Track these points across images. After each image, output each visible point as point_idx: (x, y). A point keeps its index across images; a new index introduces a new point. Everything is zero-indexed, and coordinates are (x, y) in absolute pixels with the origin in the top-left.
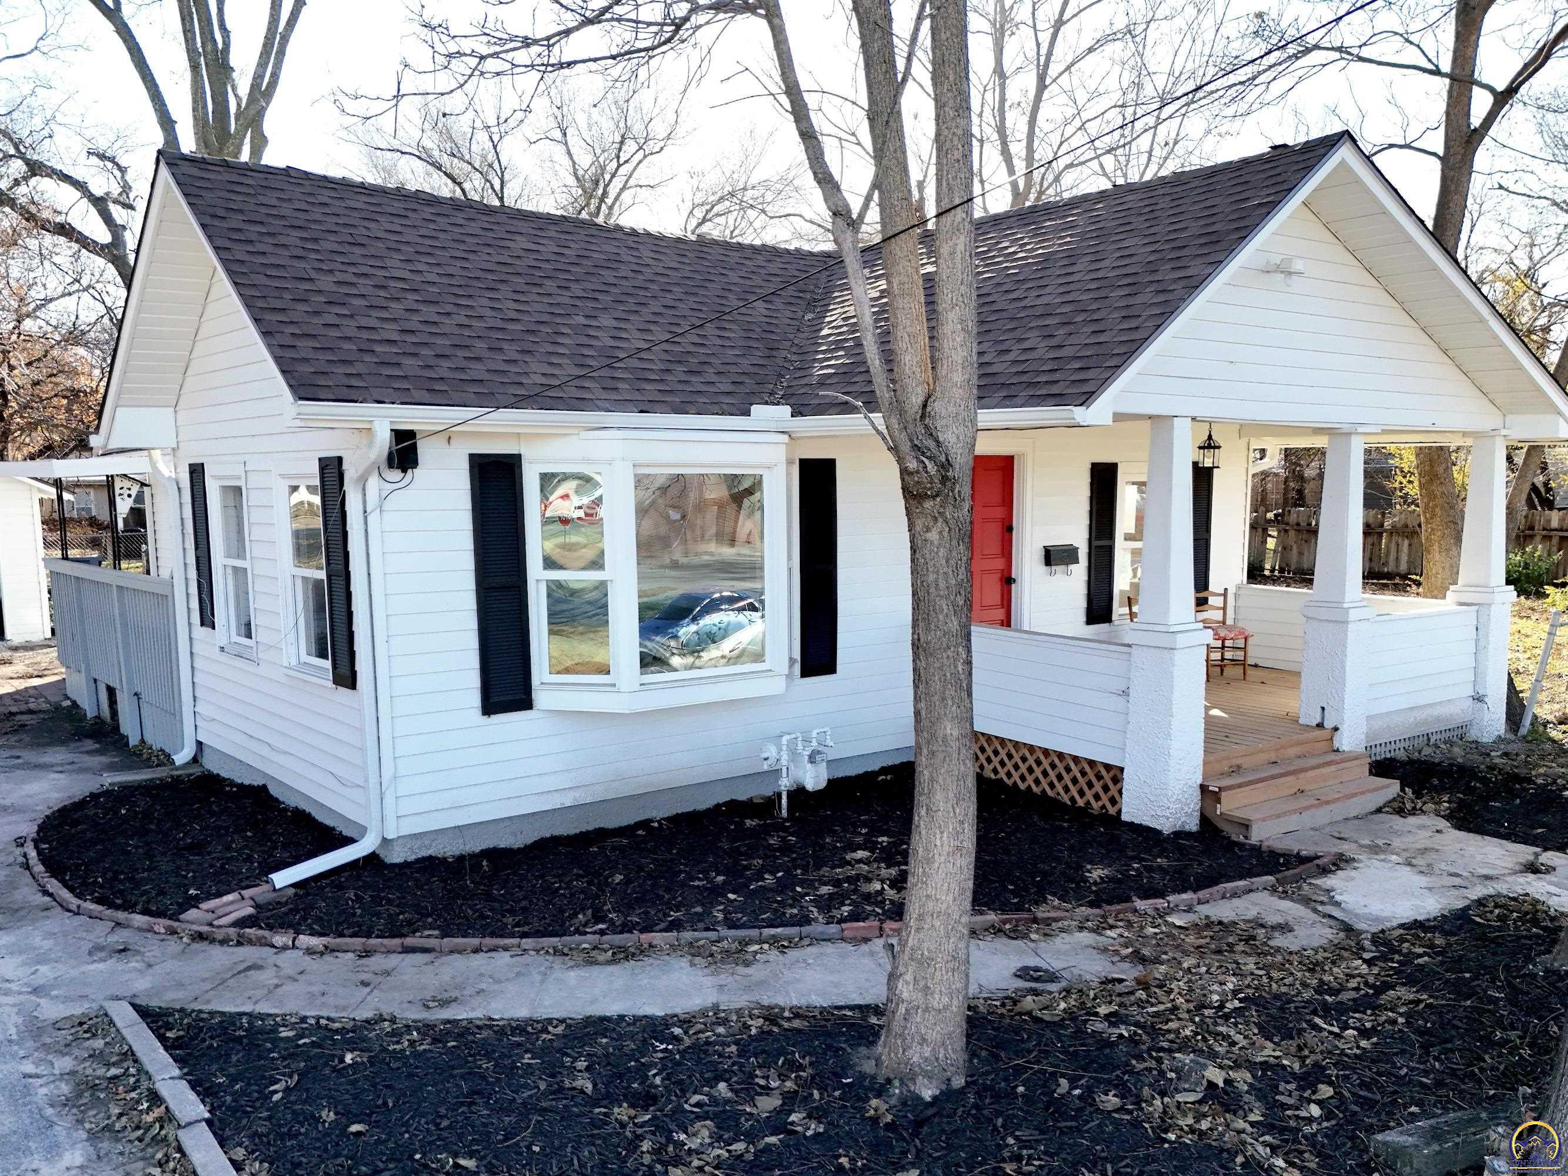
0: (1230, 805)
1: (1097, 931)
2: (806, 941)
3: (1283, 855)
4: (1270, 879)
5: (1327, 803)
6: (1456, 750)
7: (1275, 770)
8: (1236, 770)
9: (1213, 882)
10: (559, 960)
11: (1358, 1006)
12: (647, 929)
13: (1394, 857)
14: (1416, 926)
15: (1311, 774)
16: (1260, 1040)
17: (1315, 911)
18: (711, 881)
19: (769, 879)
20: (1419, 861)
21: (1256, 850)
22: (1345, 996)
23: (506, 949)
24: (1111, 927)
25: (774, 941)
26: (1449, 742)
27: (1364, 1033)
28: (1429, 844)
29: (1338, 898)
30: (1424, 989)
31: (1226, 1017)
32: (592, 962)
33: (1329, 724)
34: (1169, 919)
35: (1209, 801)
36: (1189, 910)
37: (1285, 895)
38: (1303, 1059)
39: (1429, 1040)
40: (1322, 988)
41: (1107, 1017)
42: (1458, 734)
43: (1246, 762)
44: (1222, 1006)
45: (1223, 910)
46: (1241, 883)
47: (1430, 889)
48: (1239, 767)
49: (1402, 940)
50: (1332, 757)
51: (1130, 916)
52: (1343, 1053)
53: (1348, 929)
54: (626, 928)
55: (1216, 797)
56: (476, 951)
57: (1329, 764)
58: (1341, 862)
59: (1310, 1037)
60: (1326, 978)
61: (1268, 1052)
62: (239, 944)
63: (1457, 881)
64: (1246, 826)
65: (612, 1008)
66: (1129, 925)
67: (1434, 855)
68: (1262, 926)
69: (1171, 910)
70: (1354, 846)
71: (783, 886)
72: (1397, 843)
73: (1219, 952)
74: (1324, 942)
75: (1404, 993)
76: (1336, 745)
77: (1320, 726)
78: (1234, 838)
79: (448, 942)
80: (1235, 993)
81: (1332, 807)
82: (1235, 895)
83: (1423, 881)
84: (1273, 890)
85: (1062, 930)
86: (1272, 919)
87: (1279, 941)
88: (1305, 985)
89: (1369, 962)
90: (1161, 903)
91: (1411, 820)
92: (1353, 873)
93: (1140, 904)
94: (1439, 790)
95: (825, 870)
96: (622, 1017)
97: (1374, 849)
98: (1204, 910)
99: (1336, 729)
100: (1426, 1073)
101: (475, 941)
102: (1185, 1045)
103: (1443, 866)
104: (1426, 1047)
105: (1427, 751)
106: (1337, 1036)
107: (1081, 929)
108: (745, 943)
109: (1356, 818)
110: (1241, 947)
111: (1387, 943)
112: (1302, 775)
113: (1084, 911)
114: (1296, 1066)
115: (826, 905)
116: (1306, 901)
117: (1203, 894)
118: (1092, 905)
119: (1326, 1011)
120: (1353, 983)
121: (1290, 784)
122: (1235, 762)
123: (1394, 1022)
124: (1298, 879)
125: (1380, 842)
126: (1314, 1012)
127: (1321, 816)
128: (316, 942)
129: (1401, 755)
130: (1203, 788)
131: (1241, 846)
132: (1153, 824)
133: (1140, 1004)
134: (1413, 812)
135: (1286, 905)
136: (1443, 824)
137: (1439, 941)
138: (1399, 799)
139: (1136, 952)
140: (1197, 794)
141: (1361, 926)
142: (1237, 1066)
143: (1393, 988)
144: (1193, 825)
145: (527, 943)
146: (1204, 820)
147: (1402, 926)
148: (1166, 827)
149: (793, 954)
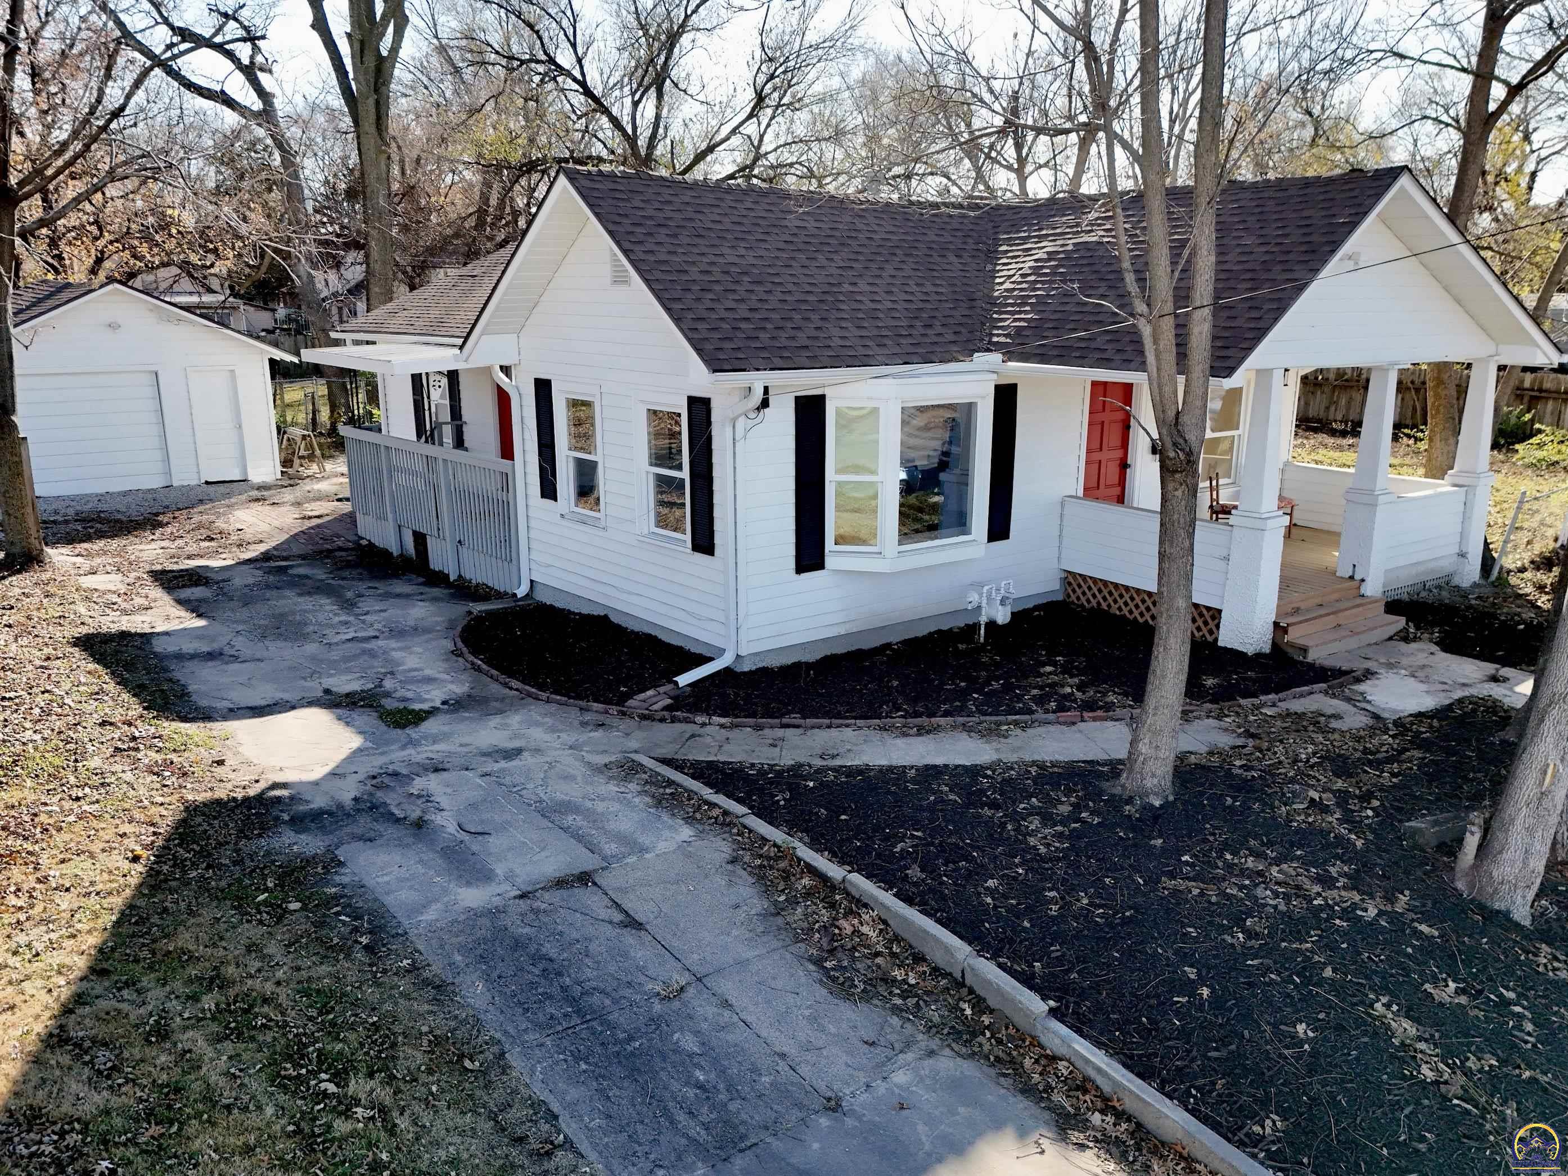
0: (1294, 636)
1: (1219, 718)
2: (1036, 724)
3: (1330, 670)
4: (1324, 686)
5: (1358, 633)
6: (1444, 593)
7: (1322, 612)
8: (1297, 611)
9: (1288, 688)
10: (885, 734)
11: (1389, 760)
12: (932, 715)
13: (1403, 672)
14: (1420, 715)
15: (1347, 613)
16: (1334, 779)
17: (1355, 706)
18: (957, 685)
19: (995, 685)
20: (1420, 674)
21: (1311, 666)
22: (1379, 756)
23: (847, 726)
24: (1227, 716)
25: (1016, 723)
26: (1439, 587)
27: (1394, 775)
28: (1425, 662)
29: (1369, 698)
30: (1427, 751)
31: (1312, 767)
32: (905, 735)
33: (1357, 577)
34: (1263, 711)
35: (1280, 633)
36: (1274, 705)
37: (1334, 696)
38: (1360, 788)
39: (1431, 778)
40: (1366, 751)
41: (1241, 767)
42: (1446, 583)
43: (1303, 606)
44: (1308, 761)
45: (1297, 706)
46: (1306, 688)
47: (1427, 692)
48: (1298, 609)
49: (1412, 724)
50: (1359, 601)
51: (1237, 709)
52: (1383, 785)
53: (1376, 717)
54: (917, 715)
55: (1285, 630)
56: (829, 727)
57: (1358, 606)
58: (1368, 674)
59: (1364, 777)
60: (1368, 745)
61: (1340, 784)
62: (673, 722)
63: (1446, 687)
64: (1305, 650)
65: (939, 761)
66: (1238, 714)
67: (1429, 670)
68: (1323, 715)
69: (1263, 705)
70: (1375, 664)
71: (1008, 688)
72: (1405, 661)
73: (1298, 731)
74: (1362, 725)
75: (1417, 754)
76: (1362, 591)
77: (1352, 578)
78: (1296, 657)
79: (809, 721)
80: (1314, 754)
81: (1361, 636)
82: (1302, 696)
83: (1423, 687)
84: (1326, 693)
85: (1199, 718)
86: (1329, 711)
87: (1334, 724)
88: (1355, 750)
89: (1394, 737)
90: (1256, 701)
91: (1414, 646)
92: (1377, 682)
93: (1243, 702)
94: (1433, 624)
95: (1031, 680)
96: (946, 766)
97: (1390, 666)
98: (1283, 705)
99: (1363, 580)
100: (1430, 794)
101: (827, 721)
102: (1292, 781)
103: (1436, 677)
104: (1430, 782)
105: (1423, 594)
106: (1379, 776)
107: (1208, 717)
108: (999, 724)
109: (1376, 644)
110: (1311, 728)
111: (1403, 725)
112: (1340, 614)
113: (1209, 706)
114: (1357, 792)
115: (1041, 701)
116: (1348, 700)
117: (1281, 695)
118: (1211, 702)
119: (1370, 763)
120: (1384, 749)
121: (1331, 621)
122: (1295, 605)
123: (1411, 769)
124: (1341, 685)
125: (1392, 661)
126: (1364, 764)
127: (1353, 643)
128: (723, 720)
129: (1405, 597)
130: (1276, 624)
131: (1302, 662)
132: (1240, 649)
133: (1258, 759)
134: (1415, 639)
135: (1335, 702)
136: (1435, 648)
137: (1435, 723)
138: (1405, 630)
139: (1247, 731)
140: (1271, 628)
141: (1385, 715)
142: (1324, 791)
143: (1408, 750)
144: (1267, 649)
145: (860, 722)
146: (1275, 645)
147: (1411, 715)
148: (1250, 650)
149: (1030, 731)
